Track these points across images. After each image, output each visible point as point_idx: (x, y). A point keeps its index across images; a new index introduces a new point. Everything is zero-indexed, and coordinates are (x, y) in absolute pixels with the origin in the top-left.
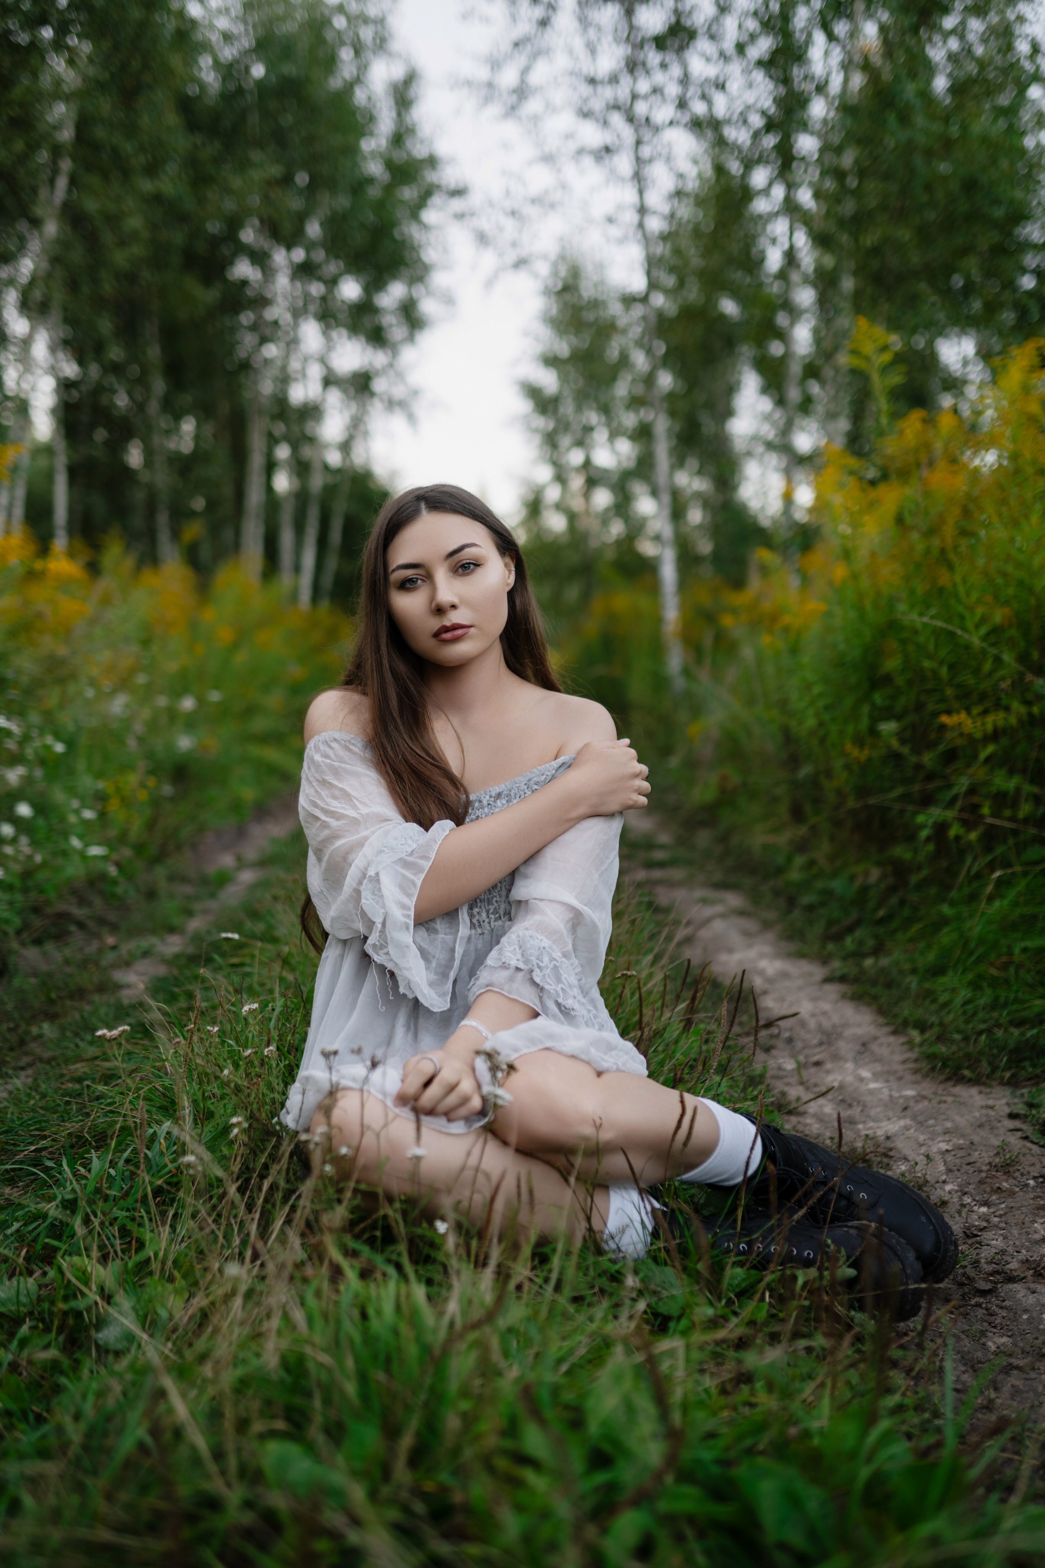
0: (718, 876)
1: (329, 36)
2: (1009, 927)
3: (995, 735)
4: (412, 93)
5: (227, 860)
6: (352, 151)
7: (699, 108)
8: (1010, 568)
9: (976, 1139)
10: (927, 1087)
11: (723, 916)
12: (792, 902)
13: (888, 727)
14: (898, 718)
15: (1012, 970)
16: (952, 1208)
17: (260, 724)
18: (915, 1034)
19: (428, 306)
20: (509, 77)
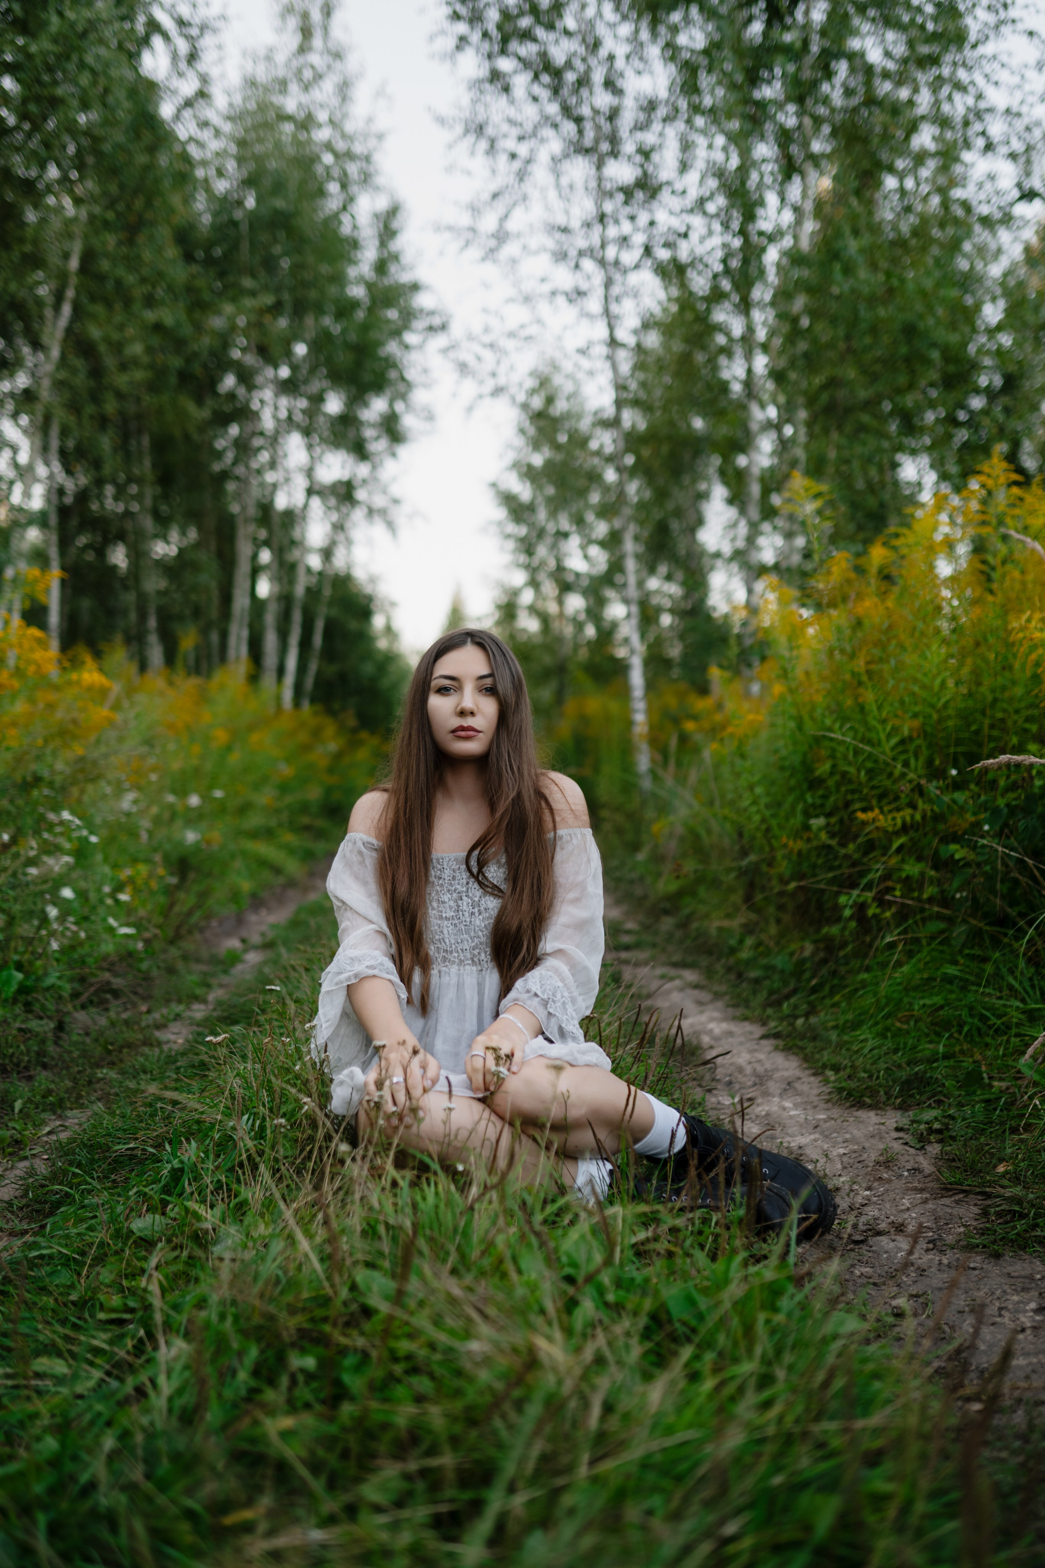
0: (676, 958)
1: (319, 170)
2: (908, 988)
3: (904, 829)
4: (395, 225)
5: (234, 943)
6: (339, 279)
7: (663, 254)
8: (916, 689)
9: (867, 1145)
10: (836, 1112)
11: (681, 990)
12: (740, 975)
13: (818, 822)
14: (828, 815)
15: (912, 1023)
16: (843, 1193)
17: (254, 821)
18: (830, 1073)
19: (409, 421)
20: (489, 223)
